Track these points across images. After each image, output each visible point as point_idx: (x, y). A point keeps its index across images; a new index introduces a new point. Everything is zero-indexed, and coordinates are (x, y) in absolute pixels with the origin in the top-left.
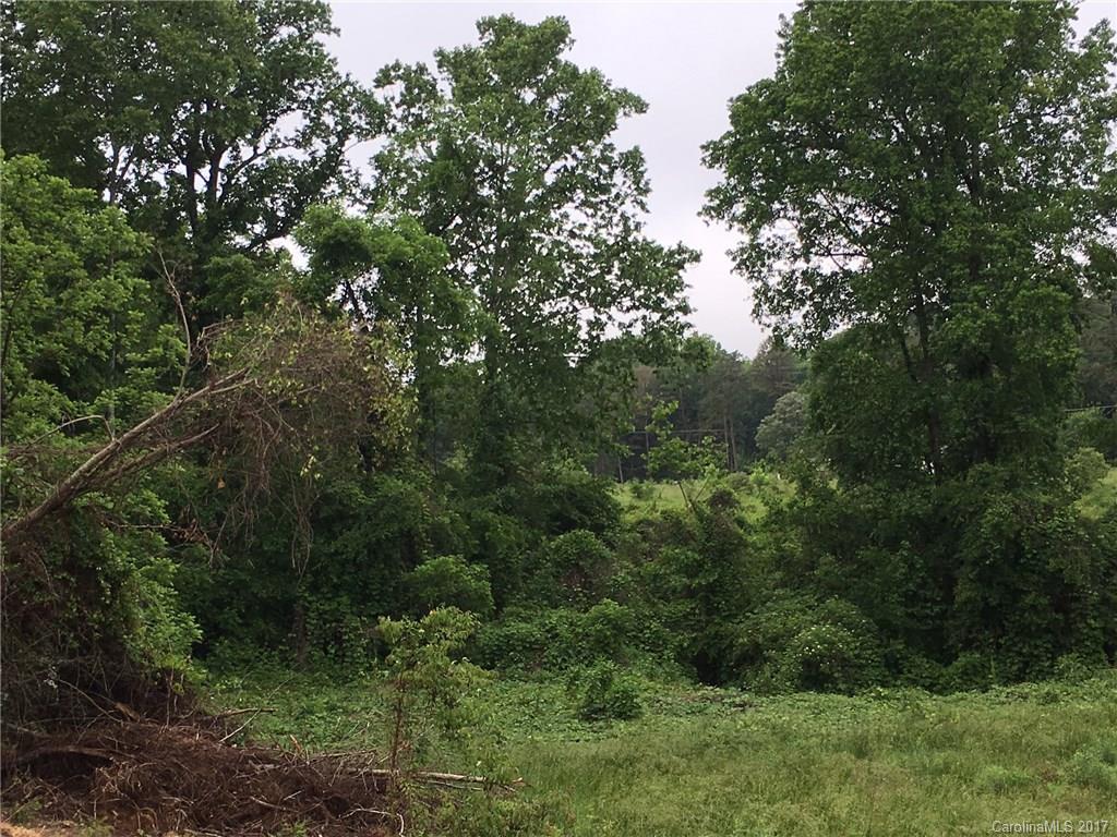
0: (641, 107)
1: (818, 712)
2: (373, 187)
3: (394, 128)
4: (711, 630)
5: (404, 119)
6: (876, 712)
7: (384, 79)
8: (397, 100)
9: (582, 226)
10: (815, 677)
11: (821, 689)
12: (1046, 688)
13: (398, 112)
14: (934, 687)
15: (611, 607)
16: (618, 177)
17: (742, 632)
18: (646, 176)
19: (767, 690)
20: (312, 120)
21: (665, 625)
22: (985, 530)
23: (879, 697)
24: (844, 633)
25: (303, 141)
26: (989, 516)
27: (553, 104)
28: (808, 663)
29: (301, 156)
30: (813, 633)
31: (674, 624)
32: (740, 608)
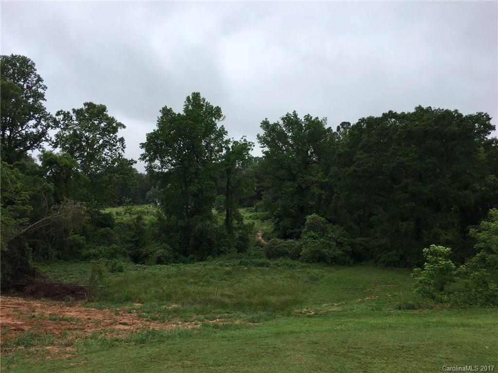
0: (124, 127)
1: (160, 269)
2: (55, 141)
3: (60, 126)
4: (137, 250)
5: (63, 124)
6: (172, 269)
7: (58, 114)
8: (62, 119)
9: (108, 153)
10: (160, 261)
11: (161, 264)
12: (204, 263)
13: (62, 122)
14: (184, 262)
15: (115, 246)
16: (118, 143)
17: (144, 251)
18: (125, 144)
19: (150, 264)
20: (38, 121)
21: (126, 249)
22: (196, 230)
23: (172, 266)
24: (166, 251)
25: (35, 126)
26: (197, 227)
27: (102, 125)
28: (158, 258)
29: (34, 130)
30: (160, 252)
31: (128, 249)
32: (143, 245)
